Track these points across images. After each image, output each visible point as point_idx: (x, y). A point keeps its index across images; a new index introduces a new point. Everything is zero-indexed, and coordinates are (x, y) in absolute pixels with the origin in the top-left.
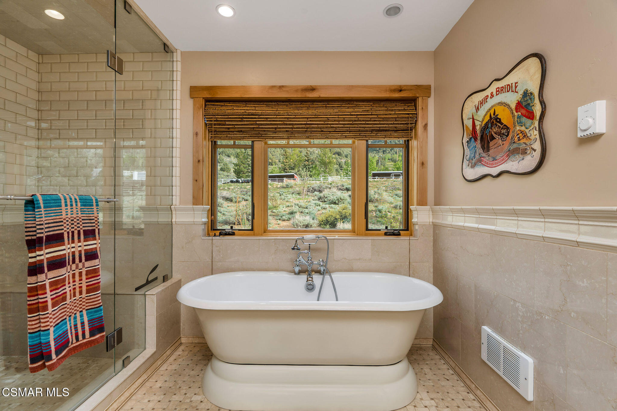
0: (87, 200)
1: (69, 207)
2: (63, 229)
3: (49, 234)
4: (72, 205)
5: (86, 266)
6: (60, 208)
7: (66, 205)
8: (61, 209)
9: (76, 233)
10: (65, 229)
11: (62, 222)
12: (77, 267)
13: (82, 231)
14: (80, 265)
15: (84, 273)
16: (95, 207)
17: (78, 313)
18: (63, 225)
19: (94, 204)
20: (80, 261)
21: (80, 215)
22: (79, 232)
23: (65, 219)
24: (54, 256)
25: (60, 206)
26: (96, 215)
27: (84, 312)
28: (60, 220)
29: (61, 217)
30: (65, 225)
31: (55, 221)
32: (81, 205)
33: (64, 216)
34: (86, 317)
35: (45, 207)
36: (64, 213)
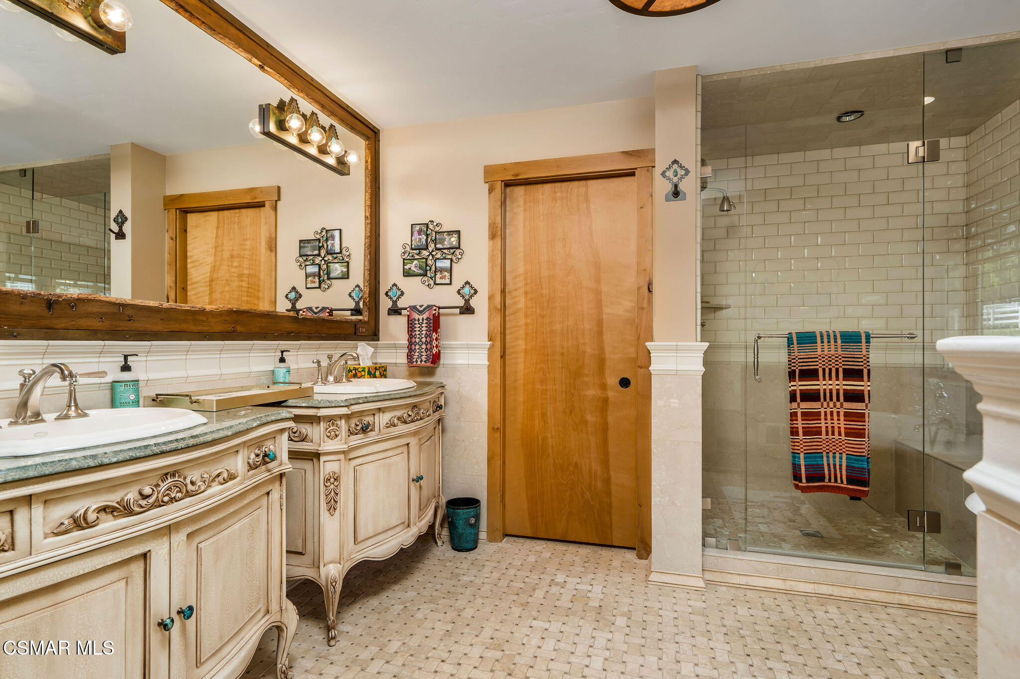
0: (852, 336)
1: (826, 344)
2: (818, 365)
3: (803, 368)
4: (829, 342)
5: (844, 407)
6: (815, 345)
7: (822, 342)
8: (817, 346)
9: (834, 370)
10: (820, 365)
11: (817, 358)
12: (835, 406)
13: (841, 370)
14: (838, 404)
15: (842, 414)
16: (864, 344)
17: (838, 453)
18: (817, 361)
19: (864, 340)
20: (838, 400)
21: (840, 352)
22: (837, 370)
23: (820, 356)
24: (807, 389)
25: (816, 343)
26: (864, 353)
27: (844, 456)
28: (815, 356)
29: (816, 353)
30: (820, 361)
31: (810, 356)
32: (842, 342)
33: (819, 353)
34: (845, 461)
35: (798, 344)
36: (819, 350)
